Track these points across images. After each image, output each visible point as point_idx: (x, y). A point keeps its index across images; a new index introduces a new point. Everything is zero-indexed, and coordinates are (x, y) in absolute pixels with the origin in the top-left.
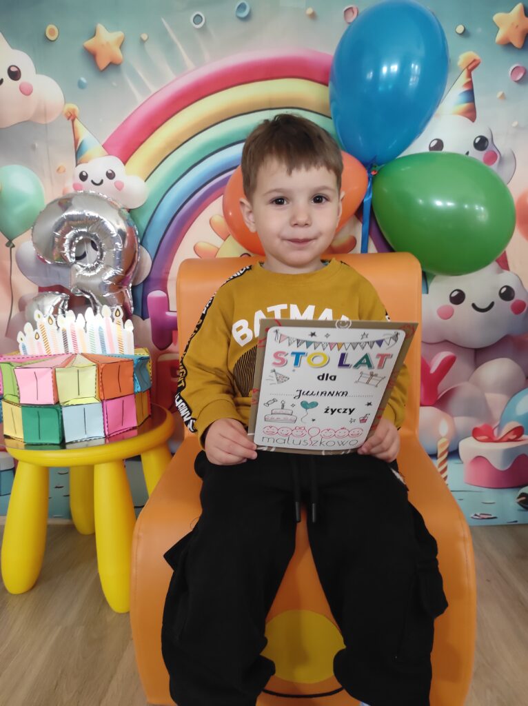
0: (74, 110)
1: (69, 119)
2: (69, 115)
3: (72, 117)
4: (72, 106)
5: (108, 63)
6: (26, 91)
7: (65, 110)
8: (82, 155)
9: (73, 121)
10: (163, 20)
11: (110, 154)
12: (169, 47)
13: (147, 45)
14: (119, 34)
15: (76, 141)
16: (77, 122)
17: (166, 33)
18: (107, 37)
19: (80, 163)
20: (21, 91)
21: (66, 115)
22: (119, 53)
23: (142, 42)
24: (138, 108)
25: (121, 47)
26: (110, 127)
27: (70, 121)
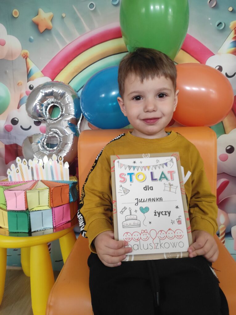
5: (45, 28)
11: (45, 76)
12: (77, 20)
13: (65, 19)
14: (50, 14)
17: (75, 13)
18: (44, 16)
19: (30, 81)
22: (51, 24)
24: (60, 52)
25: (51, 21)
26: (45, 62)
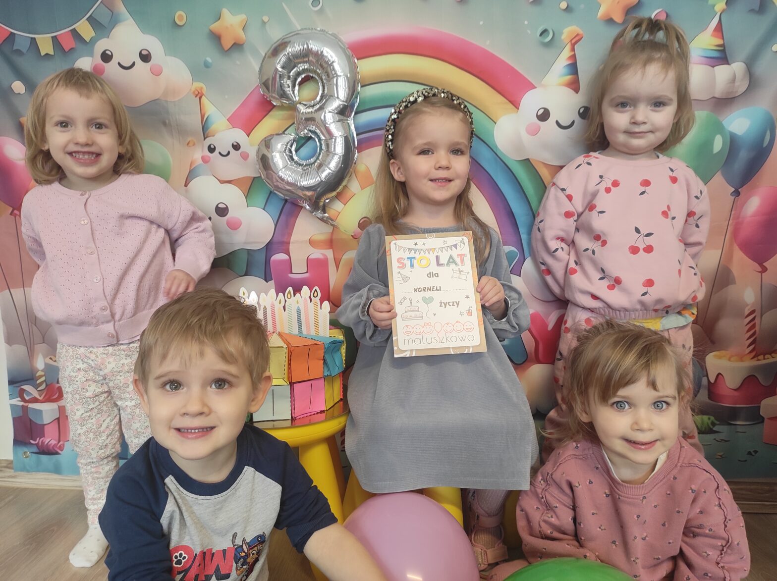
0: (201, 88)
1: (196, 97)
2: (197, 93)
3: (199, 95)
4: (198, 85)
6: (157, 72)
7: (193, 89)
8: (207, 129)
9: (200, 98)
10: (284, 4)
15: (202, 117)
16: (204, 98)
20: (152, 72)
21: (194, 92)
23: (264, 23)
27: (198, 98)
